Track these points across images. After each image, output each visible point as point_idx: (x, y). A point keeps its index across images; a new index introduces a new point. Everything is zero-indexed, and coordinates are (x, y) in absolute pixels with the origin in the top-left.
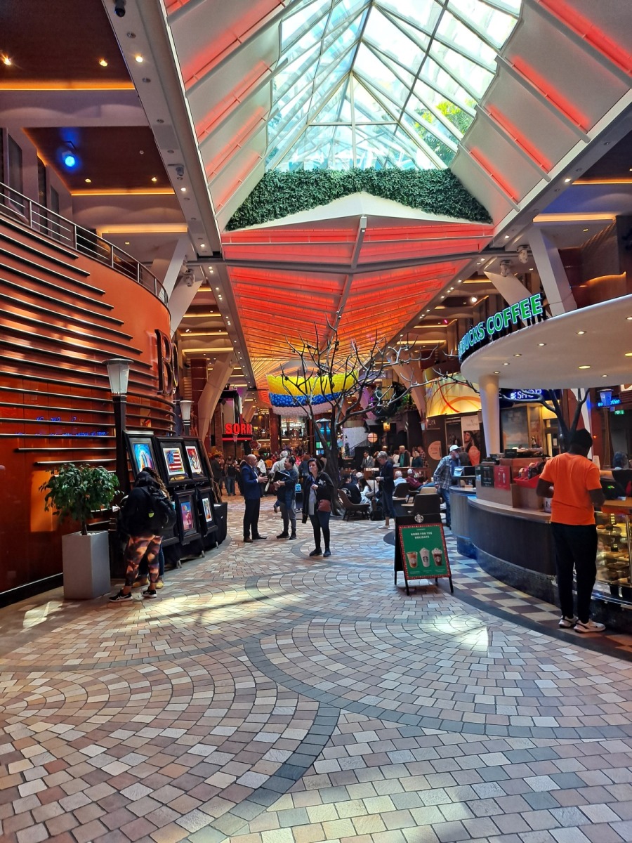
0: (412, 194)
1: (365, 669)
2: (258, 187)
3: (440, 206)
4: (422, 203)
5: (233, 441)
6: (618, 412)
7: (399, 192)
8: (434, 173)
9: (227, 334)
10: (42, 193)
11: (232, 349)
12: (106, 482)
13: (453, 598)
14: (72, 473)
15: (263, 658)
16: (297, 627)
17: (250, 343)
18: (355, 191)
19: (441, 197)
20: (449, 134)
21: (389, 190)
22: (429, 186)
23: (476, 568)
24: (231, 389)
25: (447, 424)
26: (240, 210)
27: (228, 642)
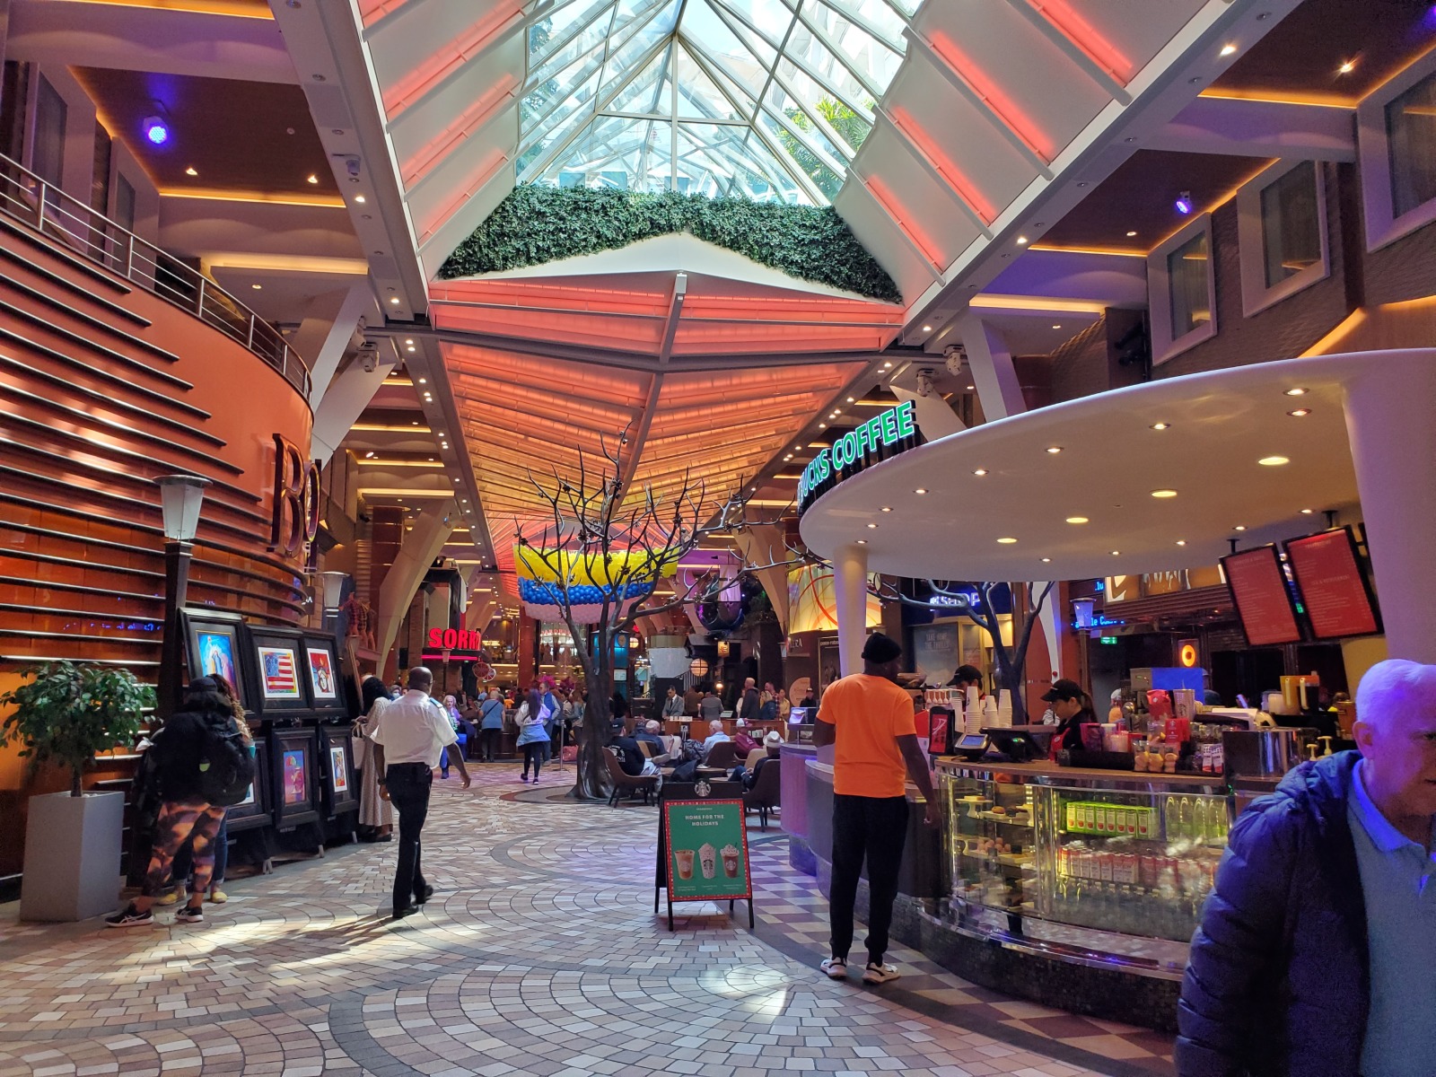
0: (767, 244)
1: (540, 1049)
2: (501, 210)
3: (815, 268)
4: (784, 260)
5: (441, 660)
6: (1106, 640)
7: (745, 239)
8: (807, 212)
9: (442, 465)
10: (100, 185)
11: (451, 493)
12: (127, 698)
13: (750, 937)
14: (62, 677)
15: (360, 1027)
16: (446, 977)
17: (484, 484)
18: (671, 230)
19: (816, 253)
20: (834, 150)
21: (730, 233)
22: (798, 232)
23: (811, 891)
24: (446, 567)
25: (822, 647)
26: (466, 245)
27: (304, 1000)
